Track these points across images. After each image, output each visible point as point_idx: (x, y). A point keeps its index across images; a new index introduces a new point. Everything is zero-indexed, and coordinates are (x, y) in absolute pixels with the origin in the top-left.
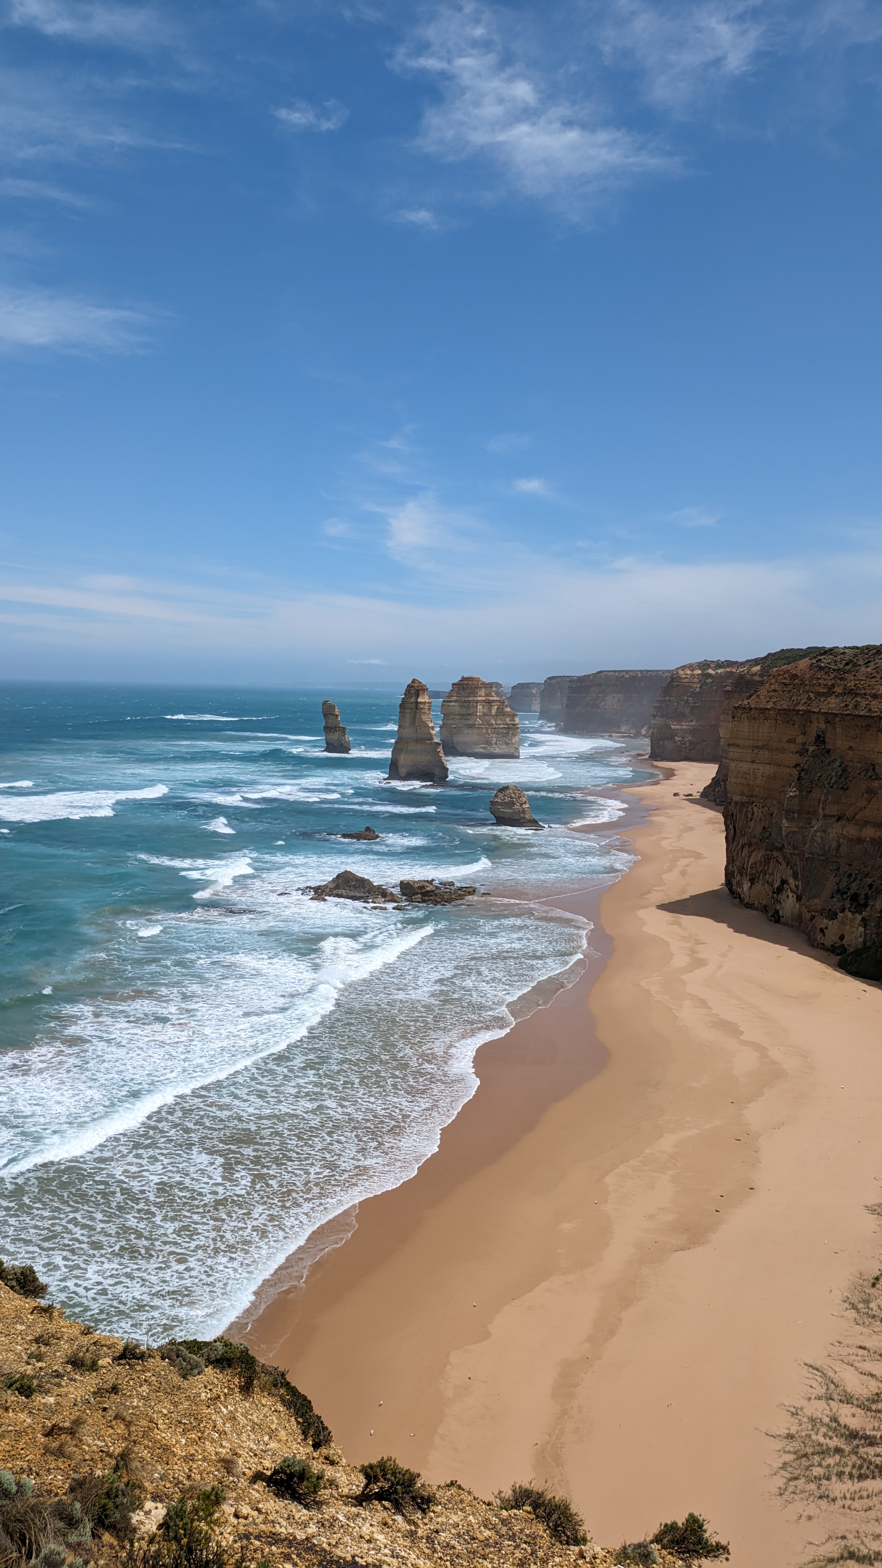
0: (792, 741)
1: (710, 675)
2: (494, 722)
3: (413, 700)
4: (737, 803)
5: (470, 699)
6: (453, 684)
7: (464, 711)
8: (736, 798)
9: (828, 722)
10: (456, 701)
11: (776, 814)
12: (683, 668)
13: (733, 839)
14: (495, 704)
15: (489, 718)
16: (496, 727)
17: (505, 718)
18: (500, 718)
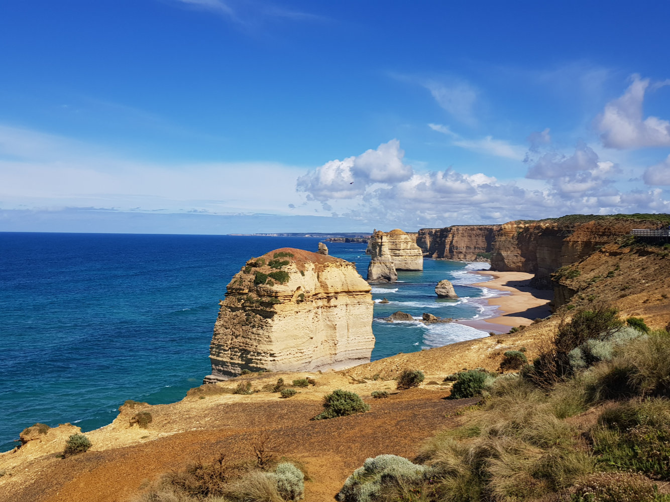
1: (521, 228)
2: (409, 253)
7: (394, 247)
12: (507, 224)
14: (409, 243)
15: (406, 250)
16: (410, 255)
17: (415, 250)
18: (412, 250)
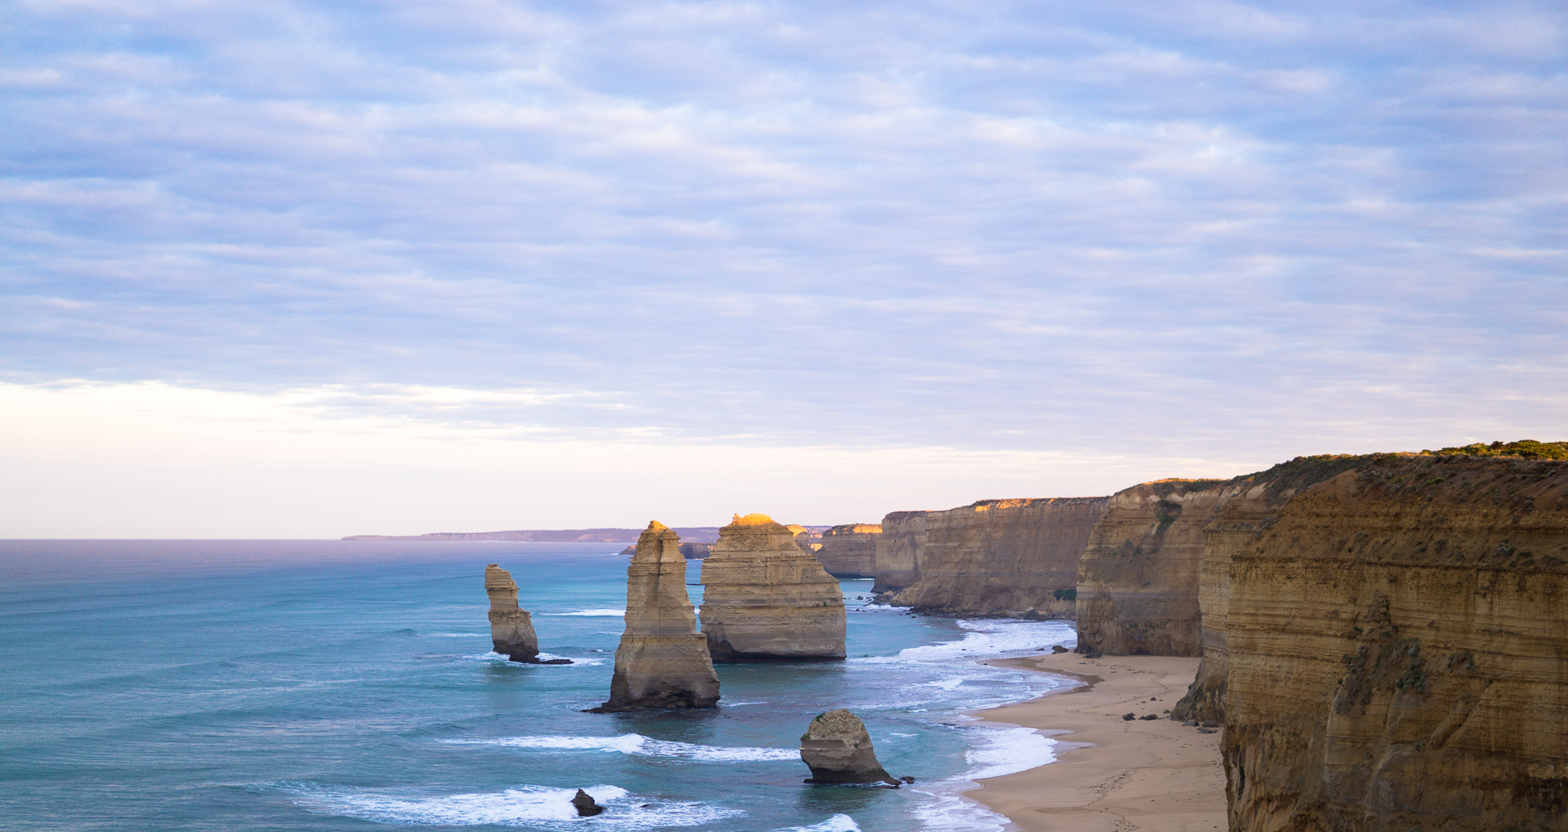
0: (1334, 615)
1: (1174, 505)
2: (797, 596)
3: (653, 559)
4: (1243, 729)
5: (753, 555)
6: (722, 529)
7: (741, 577)
8: (1242, 719)
9: (1394, 580)
10: (729, 559)
11: (1314, 744)
13: (1241, 791)
14: (798, 562)
15: (788, 589)
16: (802, 603)
17: (820, 588)
18: (810, 588)
